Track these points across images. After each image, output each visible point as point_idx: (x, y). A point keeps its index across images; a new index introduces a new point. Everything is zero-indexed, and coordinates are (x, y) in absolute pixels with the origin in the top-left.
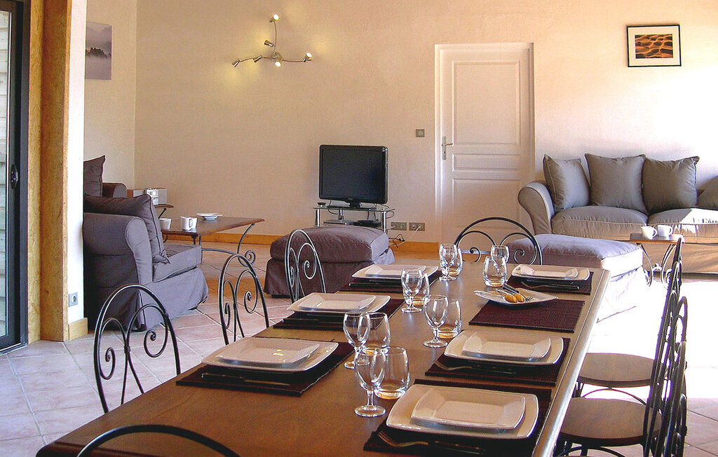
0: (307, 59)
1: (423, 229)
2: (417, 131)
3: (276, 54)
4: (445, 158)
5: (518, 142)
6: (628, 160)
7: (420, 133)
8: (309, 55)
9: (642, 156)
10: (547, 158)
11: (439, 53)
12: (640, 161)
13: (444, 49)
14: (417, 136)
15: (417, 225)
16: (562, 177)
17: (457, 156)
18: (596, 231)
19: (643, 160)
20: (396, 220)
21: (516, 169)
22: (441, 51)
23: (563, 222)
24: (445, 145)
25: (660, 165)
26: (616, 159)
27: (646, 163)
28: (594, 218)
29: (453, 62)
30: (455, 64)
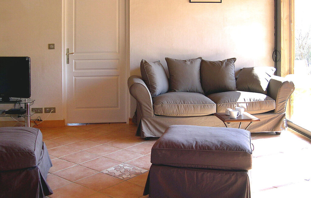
1: (54, 112)
2: (49, 45)
4: (68, 62)
5: (117, 51)
6: (192, 61)
7: (51, 46)
9: (200, 58)
10: (144, 61)
12: (199, 61)
14: (50, 48)
15: (50, 109)
16: (154, 74)
17: (77, 61)
18: (185, 111)
19: (201, 60)
20: (35, 106)
21: (116, 69)
23: (162, 106)
24: (68, 55)
25: (213, 64)
26: (185, 61)
27: (203, 62)
28: (182, 102)
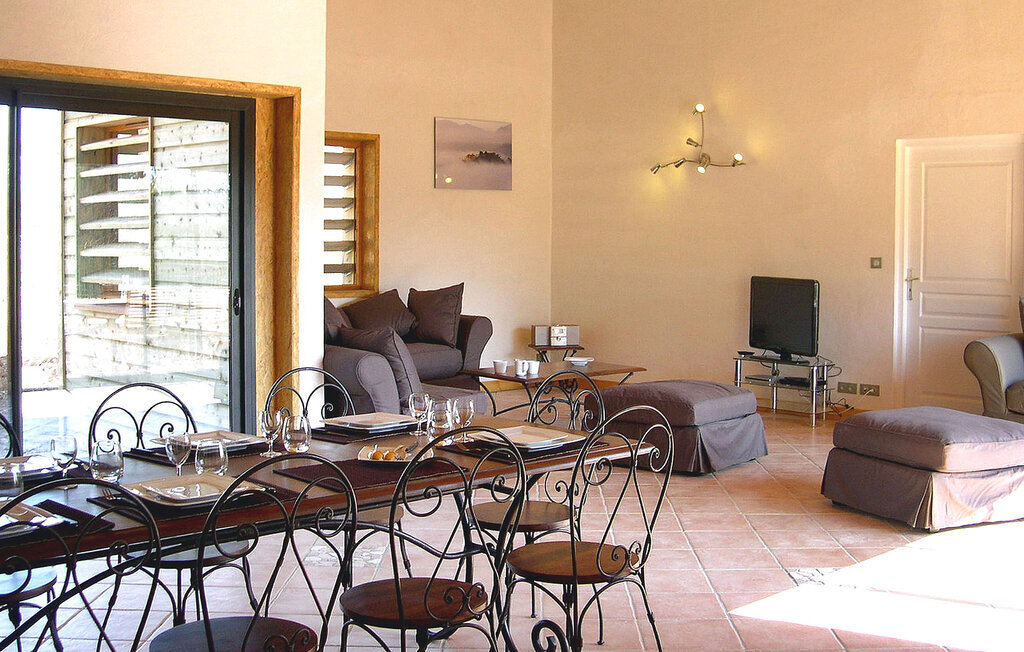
0: (735, 164)
1: (876, 393)
2: (873, 260)
3: (704, 155)
4: (910, 298)
5: (1007, 278)
7: (876, 263)
8: (739, 157)
11: (904, 151)
13: (911, 145)
14: (872, 266)
15: (870, 387)
17: (928, 296)
20: (844, 378)
21: (1003, 317)
22: (908, 150)
24: (910, 280)
29: (923, 165)
30: (927, 167)
